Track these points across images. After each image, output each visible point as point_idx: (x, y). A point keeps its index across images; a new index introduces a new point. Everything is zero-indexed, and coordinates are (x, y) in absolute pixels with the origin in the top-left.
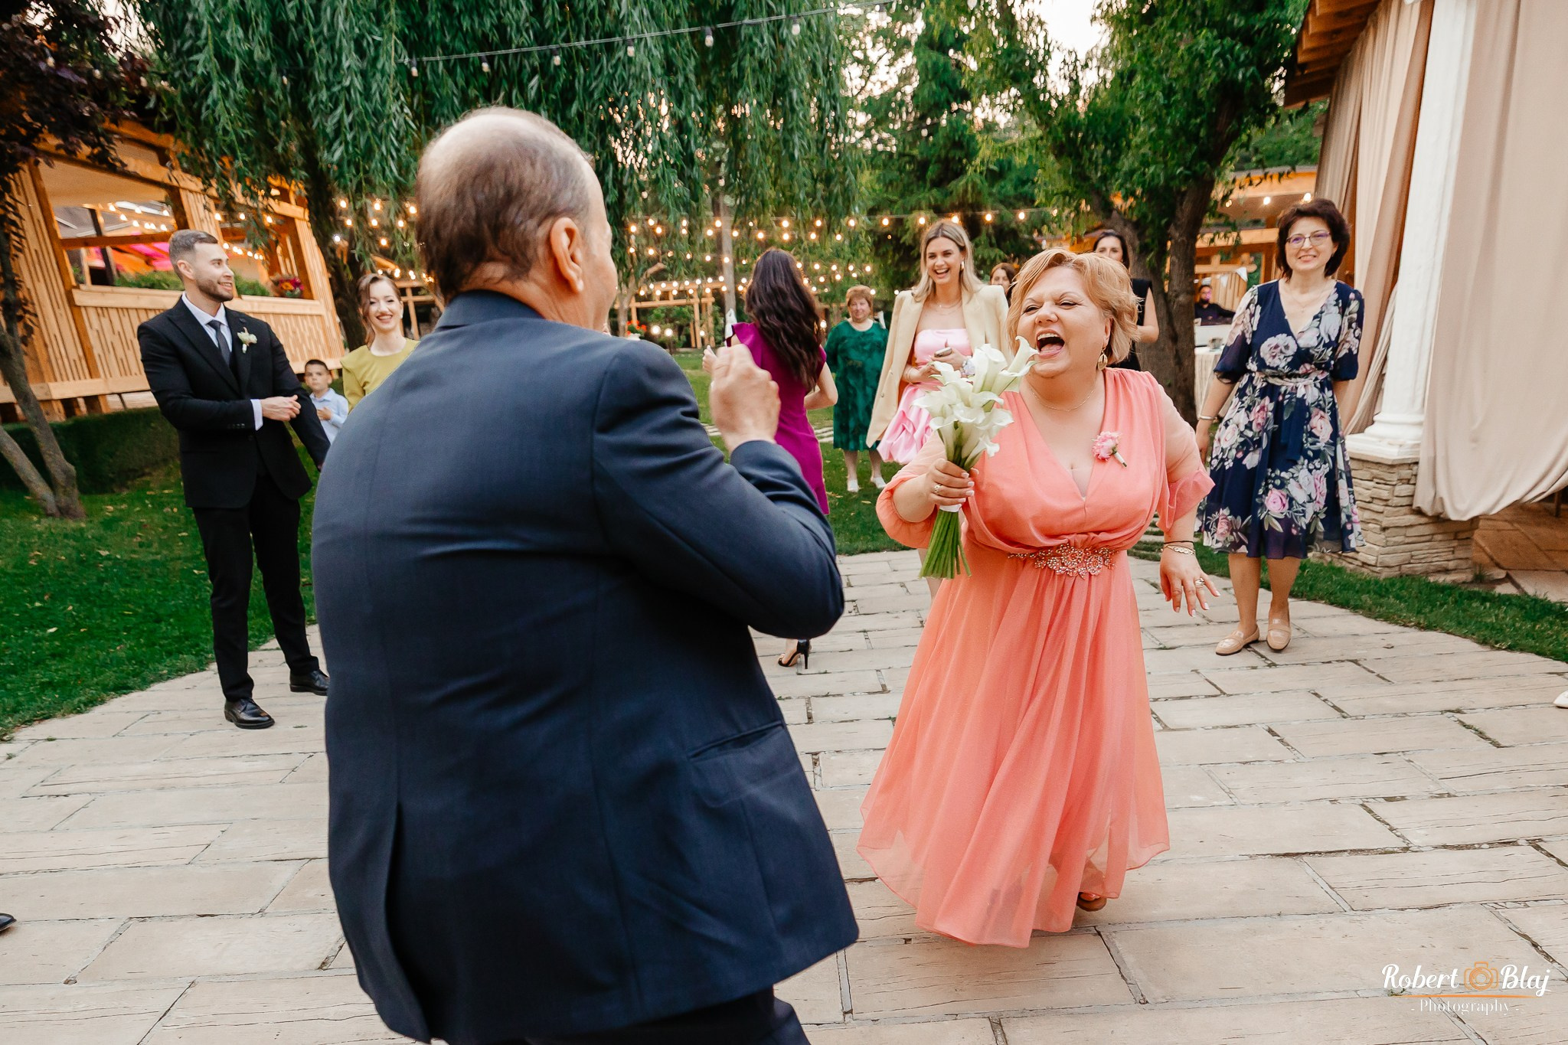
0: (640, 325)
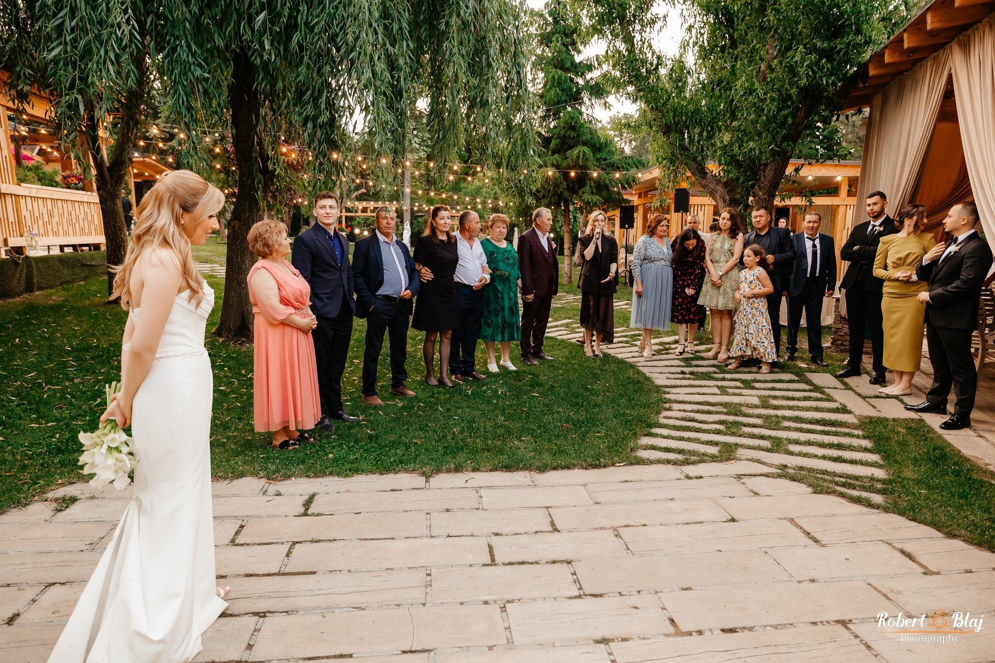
0: (347, 227)
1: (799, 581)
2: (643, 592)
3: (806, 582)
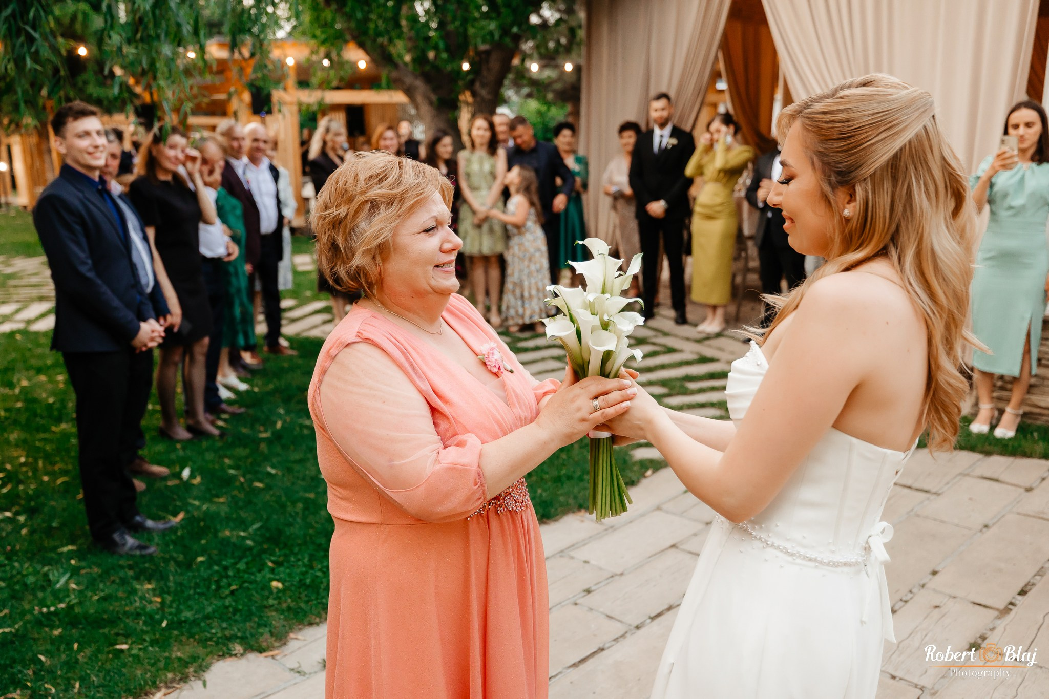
1: (981, 531)
2: (914, 591)
3: (985, 530)
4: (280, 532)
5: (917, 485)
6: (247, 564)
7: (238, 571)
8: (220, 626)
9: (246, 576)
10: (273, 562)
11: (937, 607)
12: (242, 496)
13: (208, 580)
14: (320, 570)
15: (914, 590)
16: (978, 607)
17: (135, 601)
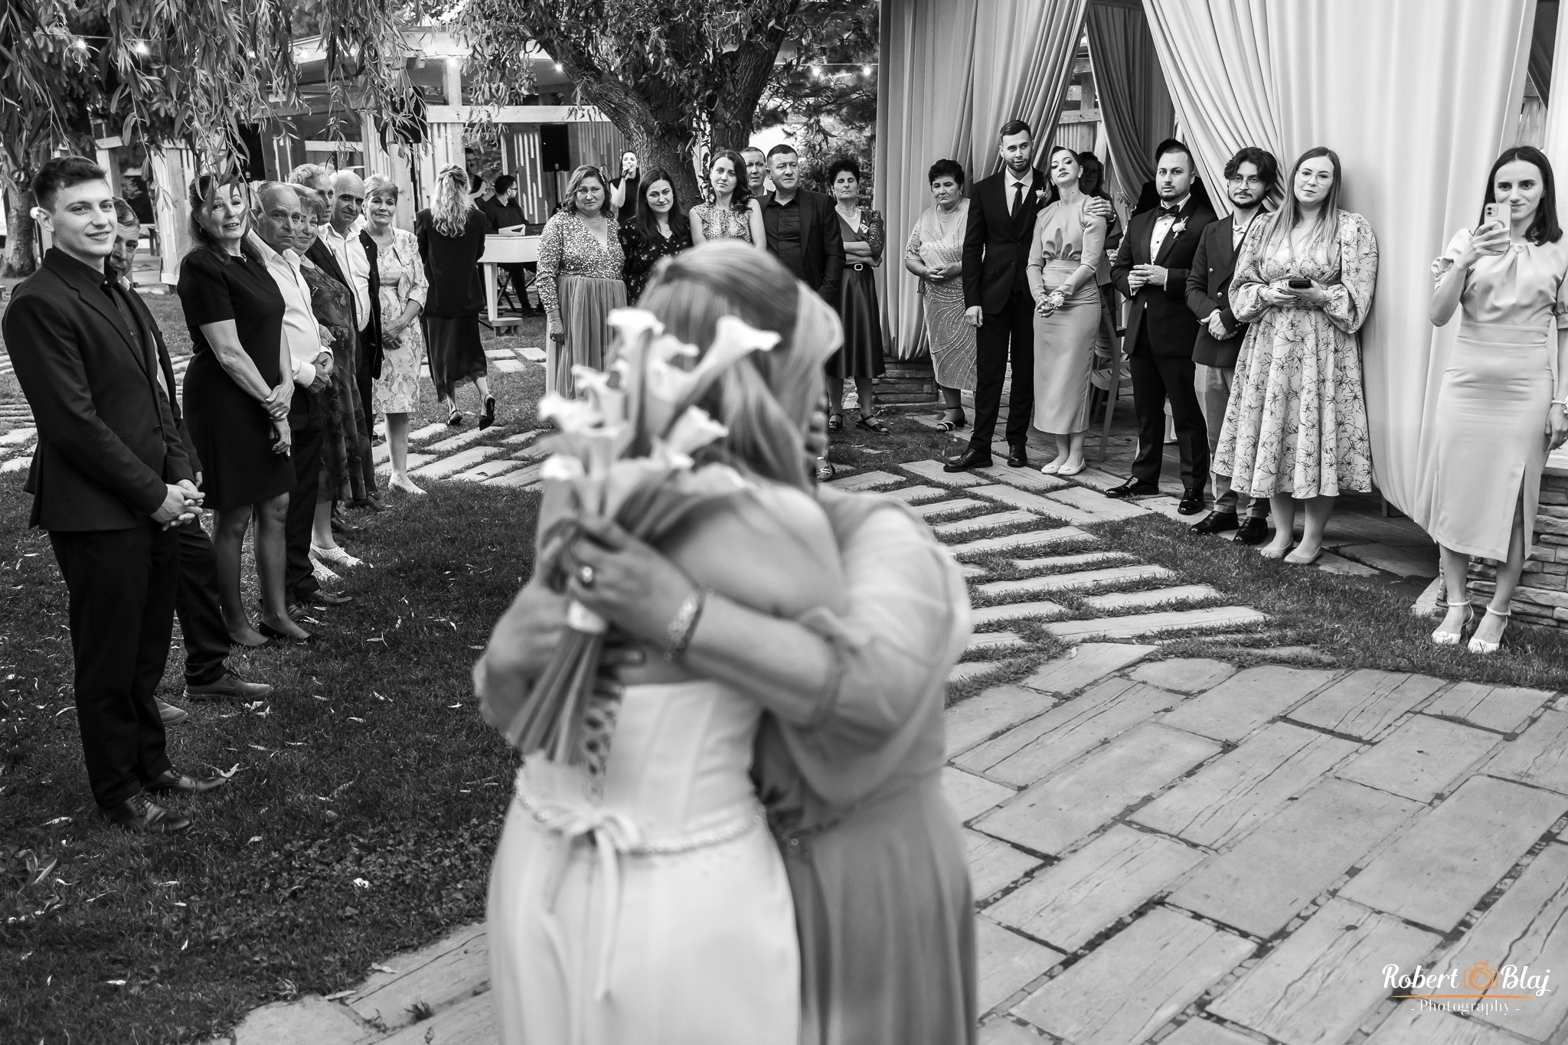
1: (1430, 804)
2: (1318, 901)
3: (1436, 802)
4: (379, 796)
5: (1341, 729)
6: (322, 848)
7: (308, 859)
8: (268, 949)
9: (319, 867)
10: (360, 846)
11: (1350, 928)
12: (330, 738)
13: (260, 874)
14: (430, 860)
15: (1320, 901)
16: (1412, 929)
17: (149, 906)
